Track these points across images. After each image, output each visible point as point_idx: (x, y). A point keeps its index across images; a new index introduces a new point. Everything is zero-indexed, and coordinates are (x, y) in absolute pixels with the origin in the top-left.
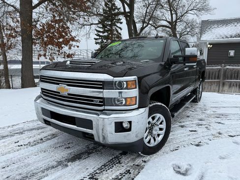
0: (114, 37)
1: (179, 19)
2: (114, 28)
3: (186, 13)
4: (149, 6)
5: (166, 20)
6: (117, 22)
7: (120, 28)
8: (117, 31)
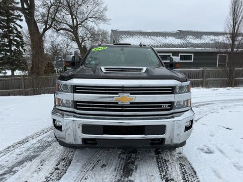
0: (13, 36)
1: (80, 24)
2: (12, 24)
3: (86, 19)
4: (51, 6)
5: (67, 24)
6: (16, 19)
7: (20, 26)
8: (16, 30)
